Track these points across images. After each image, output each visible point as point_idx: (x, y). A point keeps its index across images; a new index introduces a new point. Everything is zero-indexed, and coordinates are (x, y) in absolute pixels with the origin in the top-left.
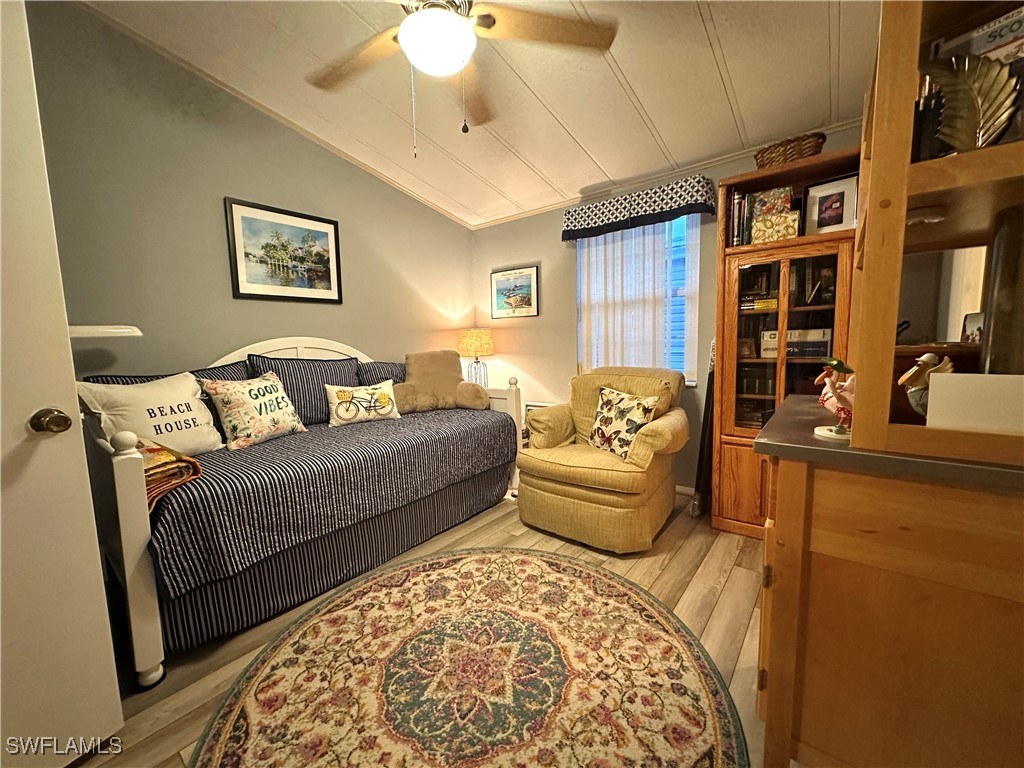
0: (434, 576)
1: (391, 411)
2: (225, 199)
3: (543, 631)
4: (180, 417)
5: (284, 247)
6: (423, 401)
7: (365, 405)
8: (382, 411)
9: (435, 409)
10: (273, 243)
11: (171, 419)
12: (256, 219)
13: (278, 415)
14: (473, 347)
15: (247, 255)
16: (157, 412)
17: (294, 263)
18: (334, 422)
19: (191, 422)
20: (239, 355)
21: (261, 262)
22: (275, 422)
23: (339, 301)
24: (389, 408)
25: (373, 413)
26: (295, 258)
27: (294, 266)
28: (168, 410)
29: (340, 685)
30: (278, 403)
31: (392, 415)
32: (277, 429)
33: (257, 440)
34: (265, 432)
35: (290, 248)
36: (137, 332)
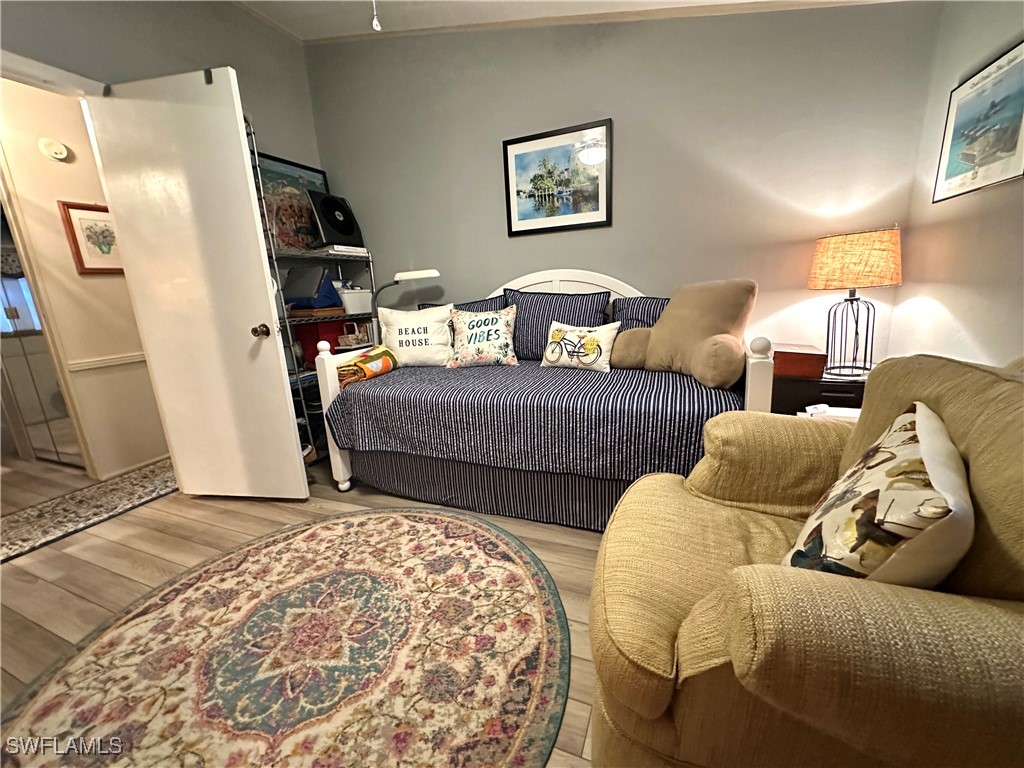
1: (595, 361)
4: (417, 337)
5: (550, 173)
7: (570, 348)
8: (584, 359)
10: (540, 173)
13: (484, 345)
15: (518, 193)
16: (404, 331)
17: (560, 188)
19: (424, 342)
21: (530, 196)
22: (479, 352)
24: (592, 357)
25: (575, 359)
26: (559, 183)
27: (560, 193)
28: (410, 331)
32: (481, 358)
33: (463, 364)
34: (469, 359)
35: (556, 173)
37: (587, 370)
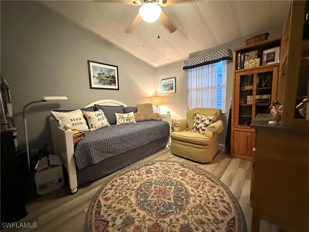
0: (148, 168)
1: (133, 121)
2: (88, 61)
3: (181, 183)
4: (78, 121)
5: (103, 74)
6: (142, 118)
7: (126, 119)
8: (131, 121)
9: (146, 120)
10: (100, 73)
11: (76, 122)
12: (96, 66)
14: (156, 102)
15: (94, 76)
16: (73, 120)
17: (106, 78)
18: (118, 124)
19: (81, 123)
20: (92, 105)
21: (97, 78)
23: (118, 89)
24: (133, 120)
25: (128, 121)
26: (106, 77)
27: (106, 79)
28: (75, 120)
29: (124, 195)
30: (103, 118)
31: (134, 122)
32: (103, 125)
33: (98, 128)
34: (100, 126)
35: (105, 74)
36: (66, 98)
37: (132, 123)
